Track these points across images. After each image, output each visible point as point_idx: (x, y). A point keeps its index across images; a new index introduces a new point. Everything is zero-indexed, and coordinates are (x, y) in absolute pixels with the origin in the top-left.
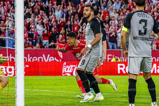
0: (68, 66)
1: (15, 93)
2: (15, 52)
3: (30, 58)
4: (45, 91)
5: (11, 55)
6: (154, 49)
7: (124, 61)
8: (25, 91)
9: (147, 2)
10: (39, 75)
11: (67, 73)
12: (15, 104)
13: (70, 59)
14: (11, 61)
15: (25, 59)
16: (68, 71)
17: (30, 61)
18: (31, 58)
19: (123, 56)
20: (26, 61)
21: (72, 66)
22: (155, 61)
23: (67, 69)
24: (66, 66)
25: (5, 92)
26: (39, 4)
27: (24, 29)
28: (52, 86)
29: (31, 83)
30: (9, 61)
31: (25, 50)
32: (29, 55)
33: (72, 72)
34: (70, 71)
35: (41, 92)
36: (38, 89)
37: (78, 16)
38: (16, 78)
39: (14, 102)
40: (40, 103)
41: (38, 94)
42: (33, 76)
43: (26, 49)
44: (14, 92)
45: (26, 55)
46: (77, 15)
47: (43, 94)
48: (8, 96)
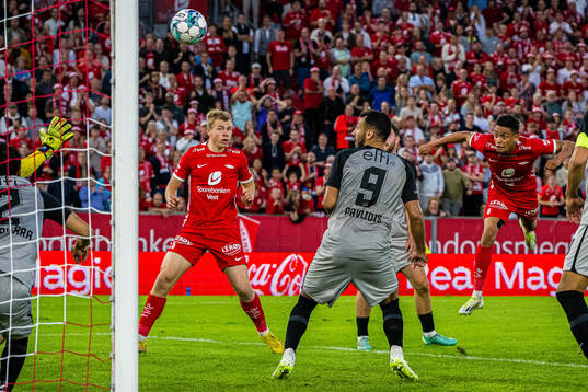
0: (254, 265)
1: (112, 348)
2: (111, 223)
3: (155, 241)
4: (201, 340)
5: (97, 231)
7: (440, 252)
9: (511, 74)
12: (110, 379)
13: (278, 244)
14: (97, 249)
15: (141, 243)
16: (255, 282)
17: (157, 250)
18: (159, 240)
19: (438, 239)
20: (145, 250)
22: (535, 253)
23: (252, 275)
24: (249, 265)
25: (80, 343)
26: (186, 77)
27: (139, 153)
28: (222, 327)
30: (94, 249)
31: (140, 217)
32: (152, 232)
33: (269, 285)
36: (178, 336)
37: (302, 115)
38: (114, 301)
39: (107, 373)
40: (187, 379)
43: (143, 213)
44: (107, 345)
45: (143, 232)
46: (298, 112)
47: (194, 351)
48: (88, 356)
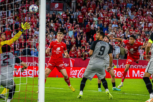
0: (74, 70)
2: (39, 60)
4: (60, 88)
5: (35, 61)
6: (142, 59)
7: (119, 68)
8: (45, 89)
9: (137, 24)
10: (55, 77)
11: (73, 76)
12: (37, 98)
13: (79, 65)
14: (35, 66)
16: (74, 74)
19: (118, 64)
21: (77, 71)
22: (142, 68)
23: (73, 73)
24: (72, 70)
25: (30, 89)
26: (57, 24)
27: (46, 43)
28: (65, 85)
29: (50, 82)
30: (34, 66)
31: (46, 58)
33: (77, 75)
34: (76, 75)
35: (57, 89)
36: (55, 87)
37: (85, 34)
38: (39, 79)
40: (56, 98)
41: (55, 91)
42: (51, 78)
43: (46, 57)
44: (37, 89)
45: (46, 62)
47: (58, 91)
48: (32, 92)
